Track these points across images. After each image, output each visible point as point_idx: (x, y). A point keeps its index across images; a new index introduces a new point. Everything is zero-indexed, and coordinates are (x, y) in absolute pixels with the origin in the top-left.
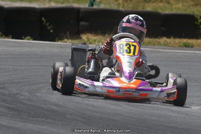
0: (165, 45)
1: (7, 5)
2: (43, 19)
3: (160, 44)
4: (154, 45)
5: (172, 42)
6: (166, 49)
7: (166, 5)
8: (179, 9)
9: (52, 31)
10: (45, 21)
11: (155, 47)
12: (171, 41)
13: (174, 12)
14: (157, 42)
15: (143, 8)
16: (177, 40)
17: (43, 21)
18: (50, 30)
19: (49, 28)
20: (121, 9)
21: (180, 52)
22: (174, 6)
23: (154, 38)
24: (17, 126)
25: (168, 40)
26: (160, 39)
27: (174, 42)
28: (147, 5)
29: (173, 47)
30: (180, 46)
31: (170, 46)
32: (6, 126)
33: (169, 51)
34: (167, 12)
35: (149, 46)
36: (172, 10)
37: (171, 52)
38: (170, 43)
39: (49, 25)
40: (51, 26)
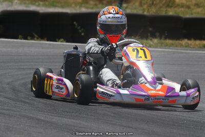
0: (186, 47)
1: (42, 10)
2: (75, 23)
3: (181, 45)
4: (176, 46)
5: (193, 44)
6: (187, 50)
7: (187, 10)
8: (198, 13)
9: (83, 34)
10: (76, 24)
11: (177, 48)
12: (192, 42)
13: (194, 16)
14: (180, 44)
15: (166, 13)
16: (198, 42)
17: (75, 25)
18: (81, 33)
19: (80, 31)
20: (146, 13)
21: (200, 53)
22: (194, 11)
23: (177, 40)
24: (54, 120)
25: (189, 42)
26: (181, 41)
27: (195, 44)
28: (169, 9)
29: (194, 48)
30: (200, 47)
31: (190, 47)
32: (44, 121)
33: (191, 52)
34: (188, 16)
35: (171, 48)
36: (192, 14)
37: (191, 53)
38: (191, 45)
39: (81, 29)
40: (82, 29)
